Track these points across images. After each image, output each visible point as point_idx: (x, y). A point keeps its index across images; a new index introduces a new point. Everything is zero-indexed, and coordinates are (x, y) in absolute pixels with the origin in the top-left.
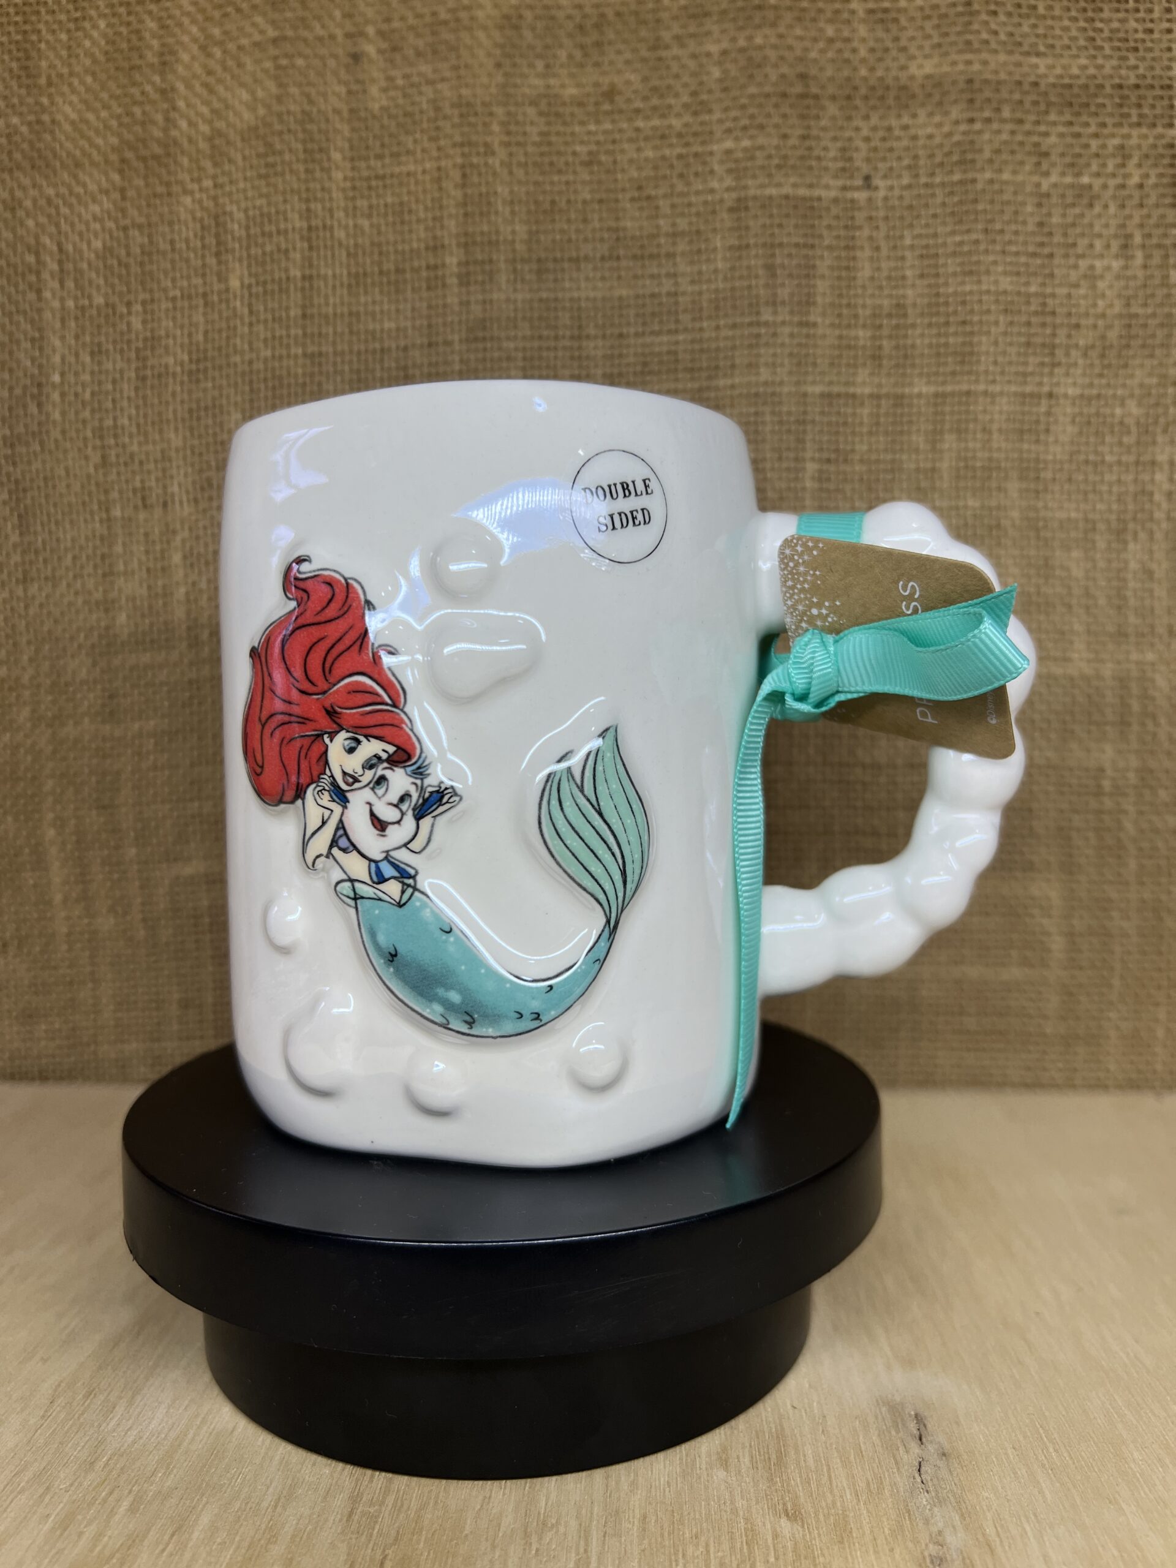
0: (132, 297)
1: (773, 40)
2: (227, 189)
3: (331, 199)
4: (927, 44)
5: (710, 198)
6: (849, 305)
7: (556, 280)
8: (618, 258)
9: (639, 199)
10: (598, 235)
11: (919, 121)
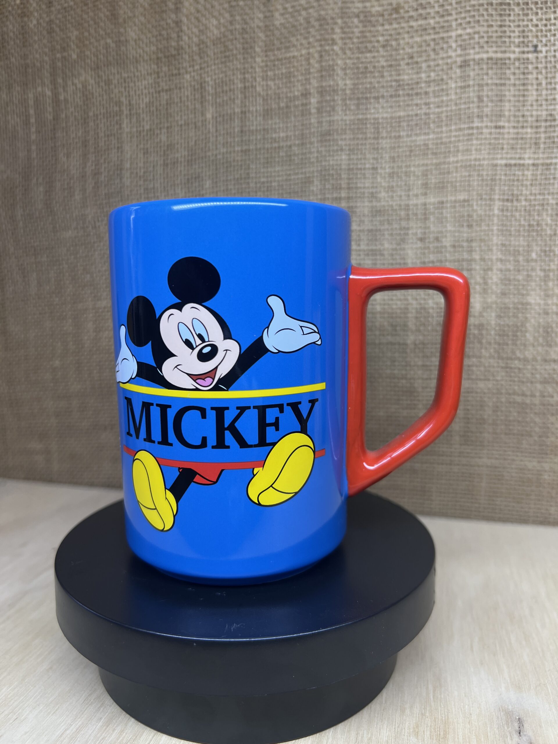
2: (206, 70)
3: (255, 72)
7: (366, 109)
10: (389, 84)
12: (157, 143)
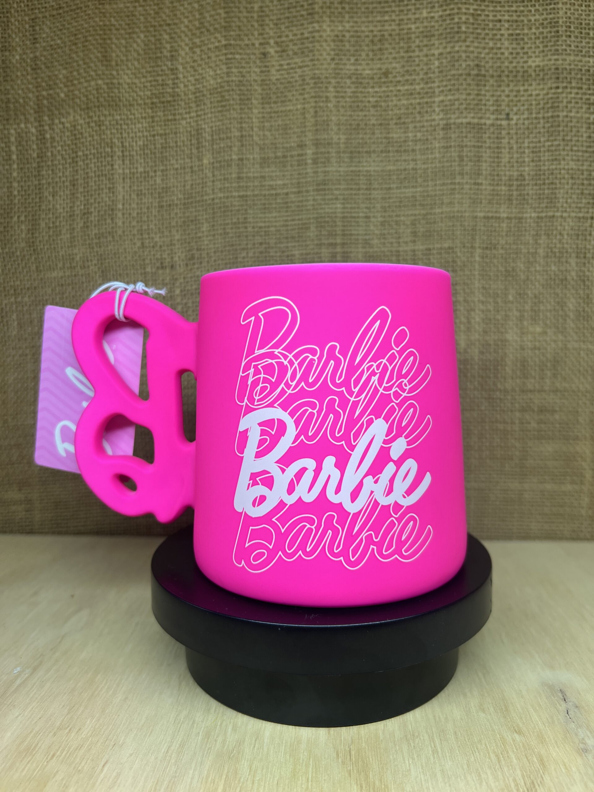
0: (157, 168)
1: (464, 48)
2: (203, 117)
3: (252, 122)
4: (537, 51)
5: (433, 123)
6: (498, 175)
7: (359, 162)
8: (389, 151)
9: (400, 124)
10: (380, 140)
11: (533, 87)
12: (152, 185)
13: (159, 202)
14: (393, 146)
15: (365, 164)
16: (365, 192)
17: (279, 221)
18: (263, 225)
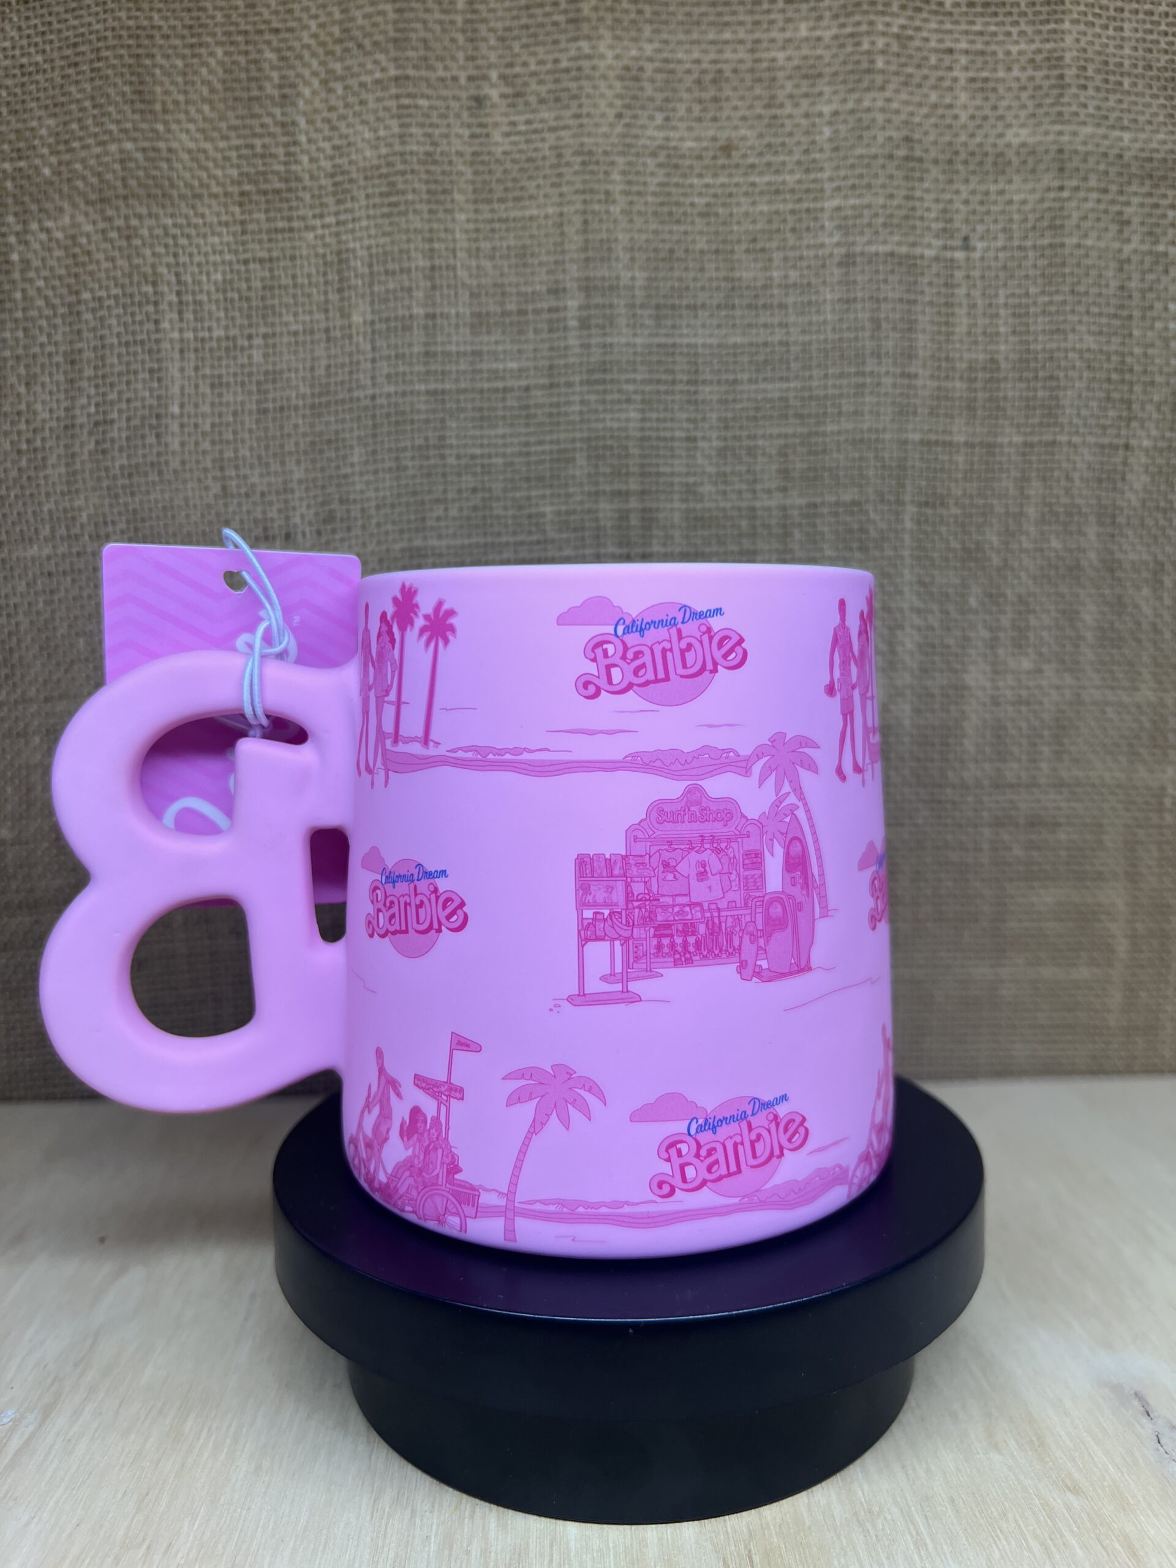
1: (880, 104)
2: (350, 226)
3: (454, 240)
4: (1023, 113)
5: (821, 252)
8: (733, 307)
9: (754, 251)
11: (1014, 187)
12: (243, 366)
13: (258, 402)
14: (742, 296)
15: (685, 331)
16: (686, 388)
17: (512, 444)
18: (478, 451)
